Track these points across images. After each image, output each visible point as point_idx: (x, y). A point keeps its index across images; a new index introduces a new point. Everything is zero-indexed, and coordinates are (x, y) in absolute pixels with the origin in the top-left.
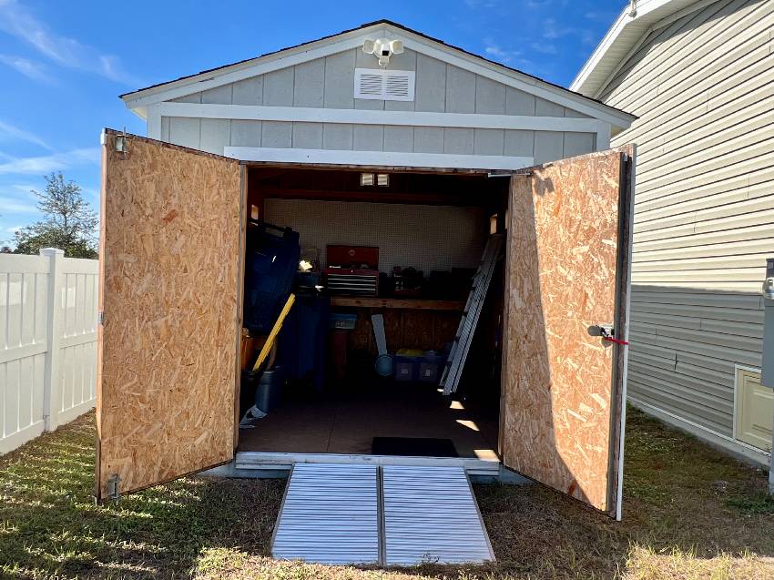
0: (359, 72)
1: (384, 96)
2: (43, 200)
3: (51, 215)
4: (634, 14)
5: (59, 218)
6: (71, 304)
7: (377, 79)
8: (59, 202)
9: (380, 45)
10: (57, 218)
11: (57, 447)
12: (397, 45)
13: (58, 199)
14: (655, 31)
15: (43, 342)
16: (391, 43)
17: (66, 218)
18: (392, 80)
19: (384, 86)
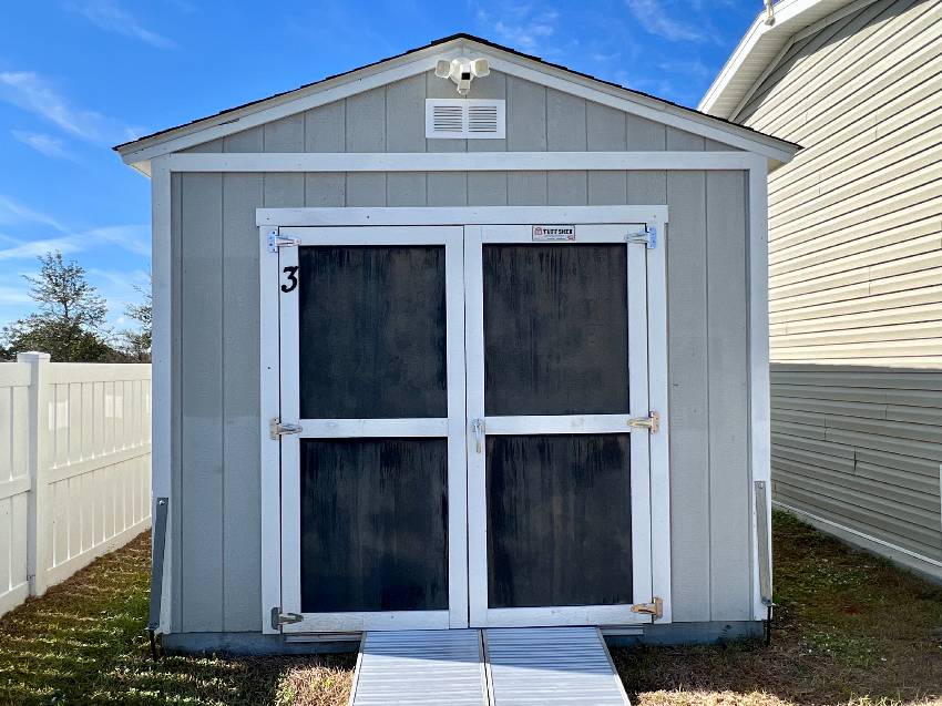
0: (431, 103)
1: (465, 134)
2: (38, 287)
3: (48, 306)
4: (772, 22)
5: (59, 309)
6: (62, 423)
7: (457, 110)
8: (57, 288)
9: (457, 67)
10: (56, 309)
11: (44, 619)
12: (480, 65)
13: (57, 285)
14: (799, 42)
15: (25, 477)
16: (473, 64)
17: (66, 307)
18: (475, 111)
19: (465, 119)
